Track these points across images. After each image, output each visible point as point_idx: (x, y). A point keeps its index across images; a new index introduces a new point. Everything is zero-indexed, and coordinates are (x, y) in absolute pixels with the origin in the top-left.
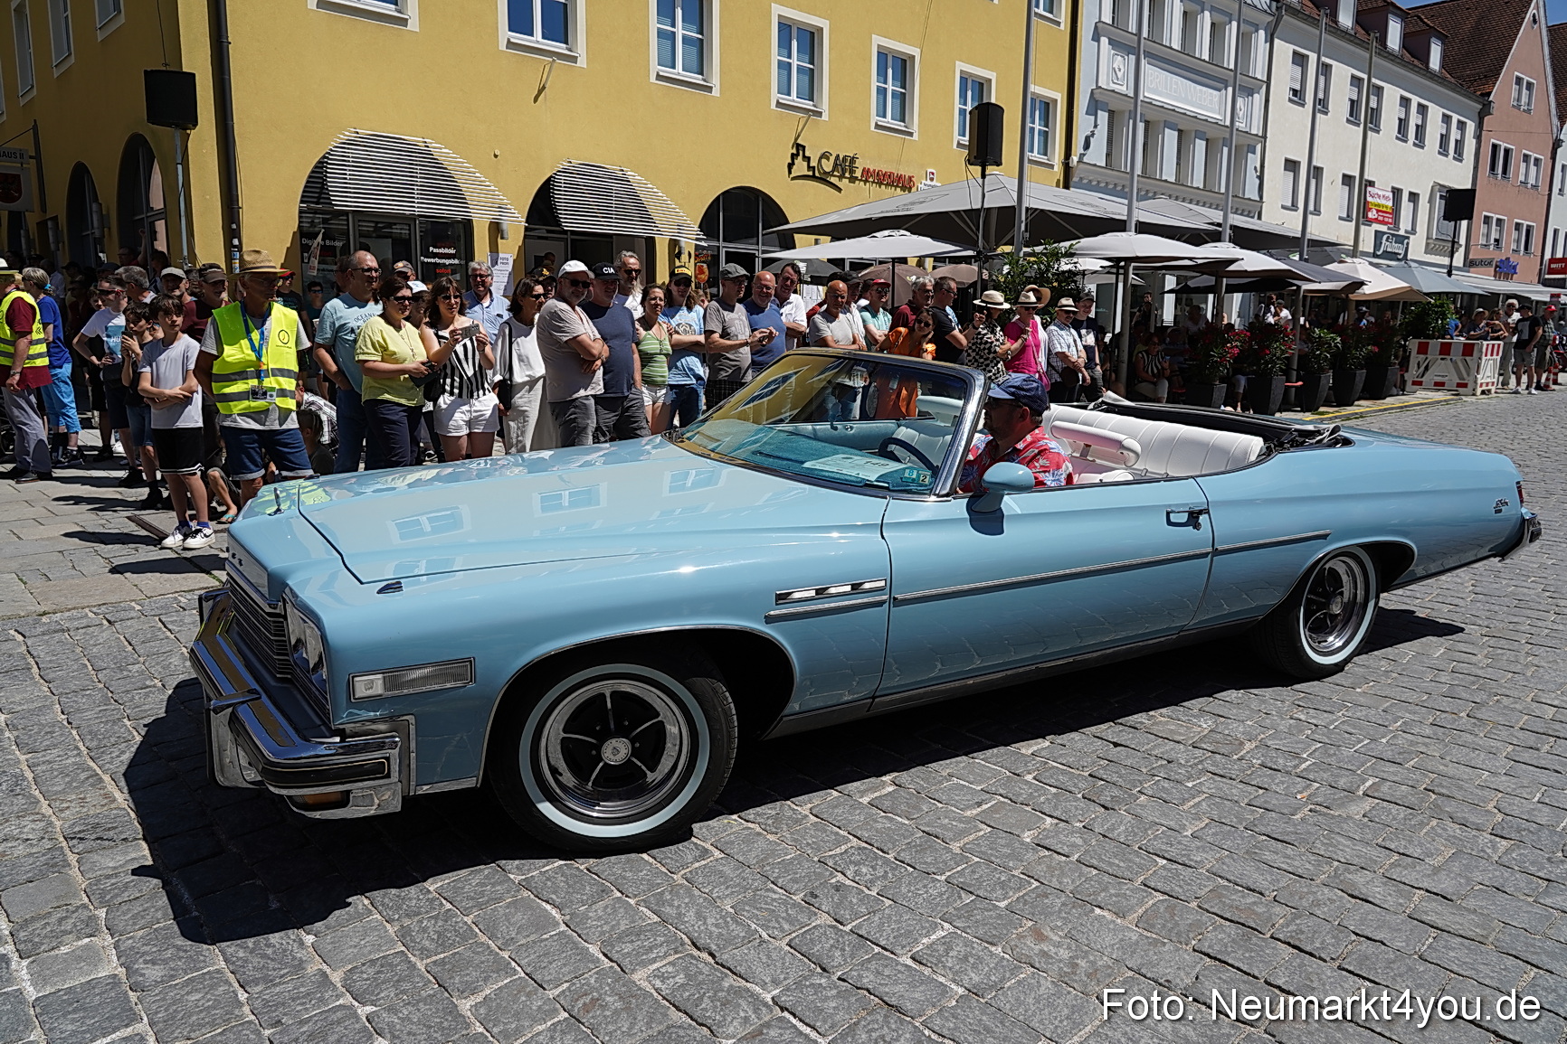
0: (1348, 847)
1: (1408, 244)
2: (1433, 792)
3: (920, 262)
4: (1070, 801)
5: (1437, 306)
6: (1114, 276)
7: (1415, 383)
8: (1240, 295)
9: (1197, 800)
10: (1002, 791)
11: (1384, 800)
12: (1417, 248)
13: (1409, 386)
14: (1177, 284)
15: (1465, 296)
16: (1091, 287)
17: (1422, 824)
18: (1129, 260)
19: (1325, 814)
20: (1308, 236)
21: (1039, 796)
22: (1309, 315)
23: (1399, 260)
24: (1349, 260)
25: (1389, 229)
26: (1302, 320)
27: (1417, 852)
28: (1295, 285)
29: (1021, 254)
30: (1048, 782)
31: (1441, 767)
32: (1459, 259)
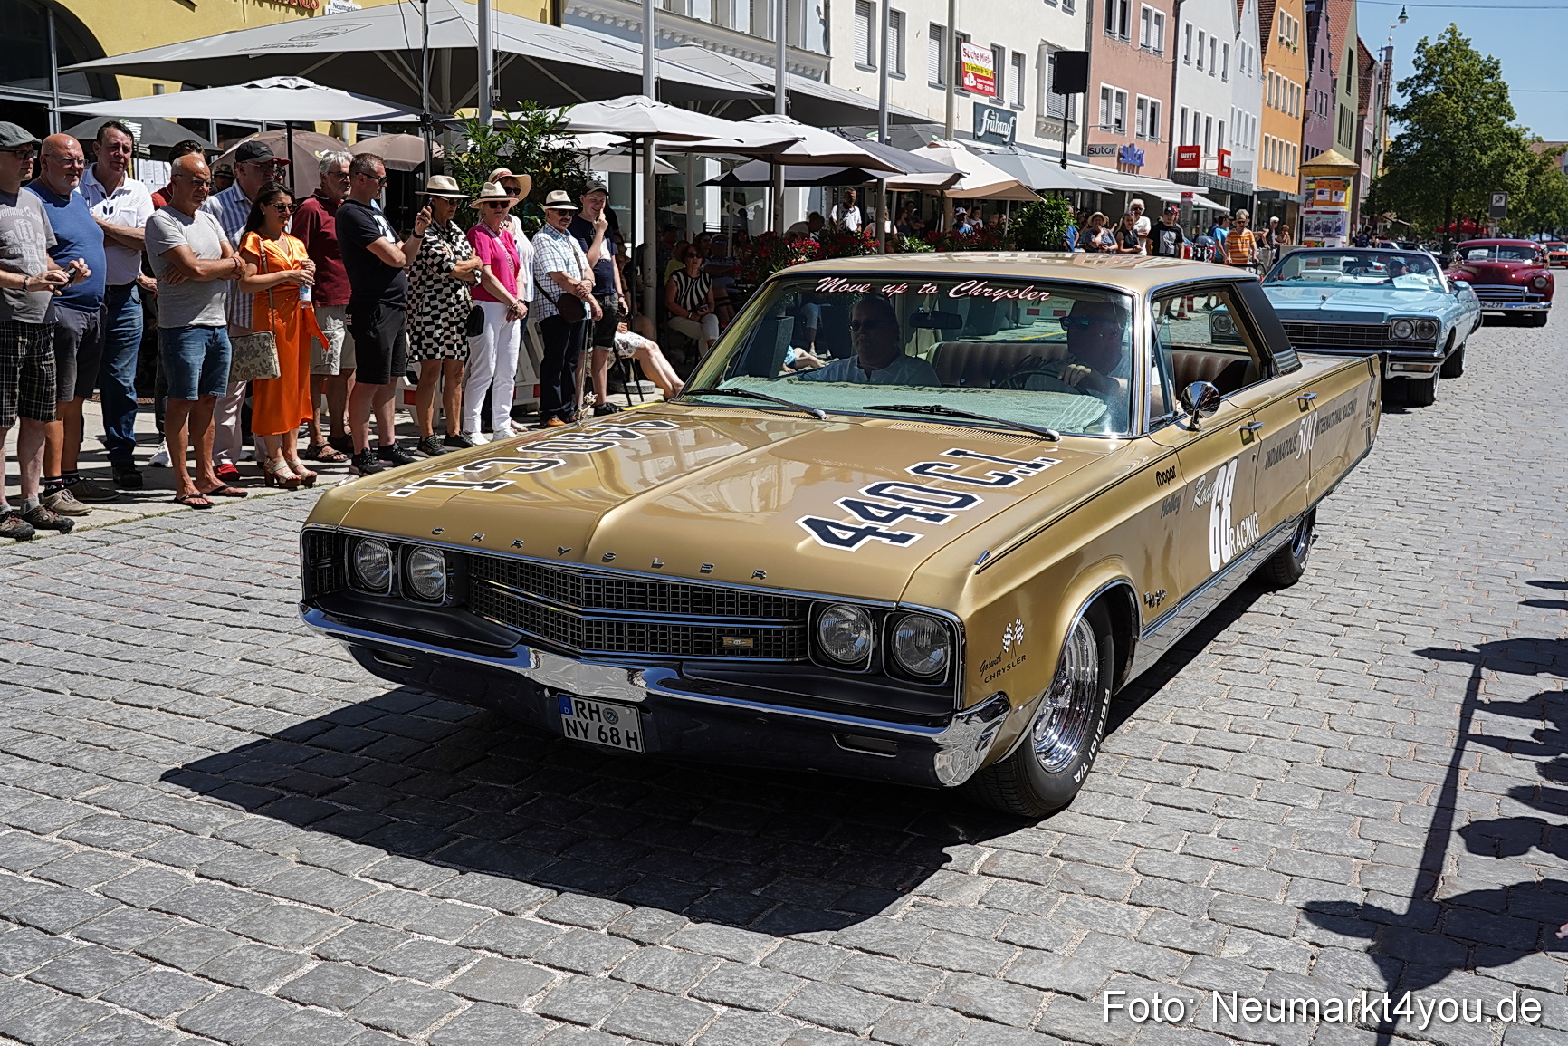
0: (961, 947)
1: (1014, 122)
2: (1061, 858)
3: (336, 129)
4: (589, 942)
5: (1051, 208)
6: (630, 158)
7: (1030, 312)
8: (808, 189)
9: (766, 914)
10: (488, 943)
11: (1003, 877)
12: (1026, 129)
13: (1024, 317)
14: (722, 172)
15: (1086, 194)
16: (601, 175)
17: (1049, 902)
18: (649, 136)
19: (932, 908)
20: (889, 109)
21: (545, 941)
22: (898, 218)
23: (1005, 143)
24: (940, 142)
25: (990, 101)
26: (888, 224)
27: (1042, 940)
28: (874, 177)
29: (491, 122)
30: (556, 917)
31: (1070, 823)
32: (1075, 146)
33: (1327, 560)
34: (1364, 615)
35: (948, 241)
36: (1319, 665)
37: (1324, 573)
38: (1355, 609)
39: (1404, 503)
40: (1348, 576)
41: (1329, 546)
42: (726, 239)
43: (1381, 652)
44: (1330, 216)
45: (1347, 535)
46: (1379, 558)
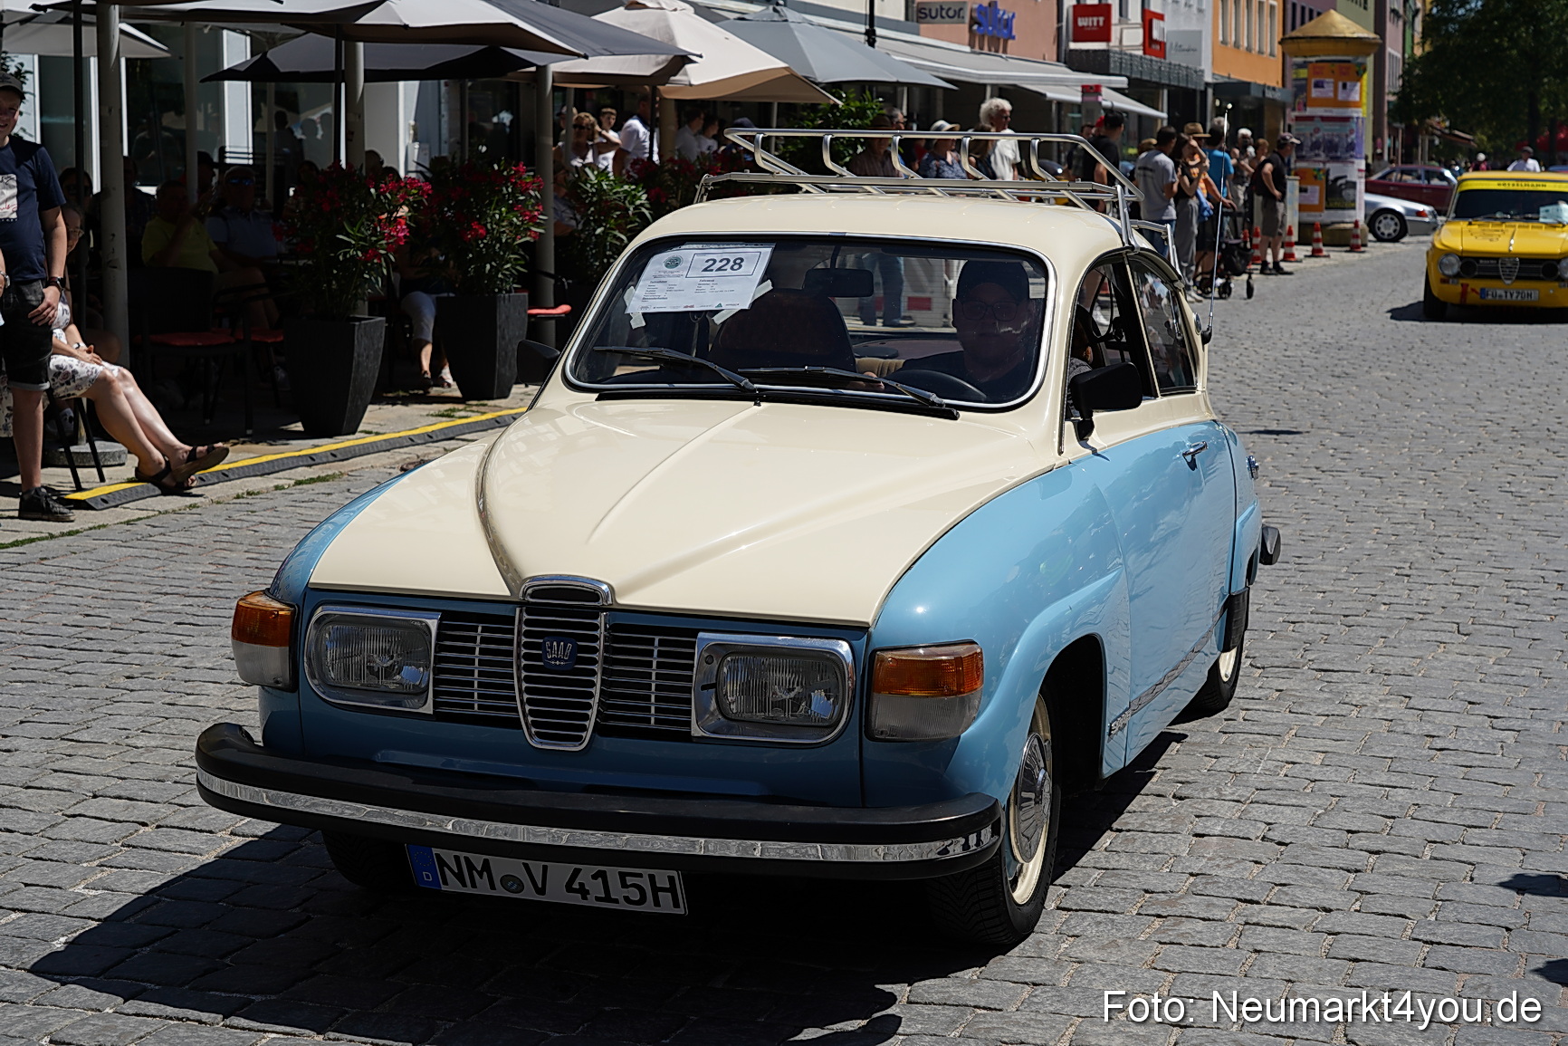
5: (851, 116)
33: (1341, 735)
34: (1404, 832)
35: (667, 176)
36: (1327, 927)
37: (1335, 759)
38: (1389, 822)
39: (1471, 628)
40: (1375, 762)
41: (1344, 709)
42: (263, 174)
43: (1435, 898)
44: (1336, 126)
45: (1375, 688)
46: (1429, 728)
